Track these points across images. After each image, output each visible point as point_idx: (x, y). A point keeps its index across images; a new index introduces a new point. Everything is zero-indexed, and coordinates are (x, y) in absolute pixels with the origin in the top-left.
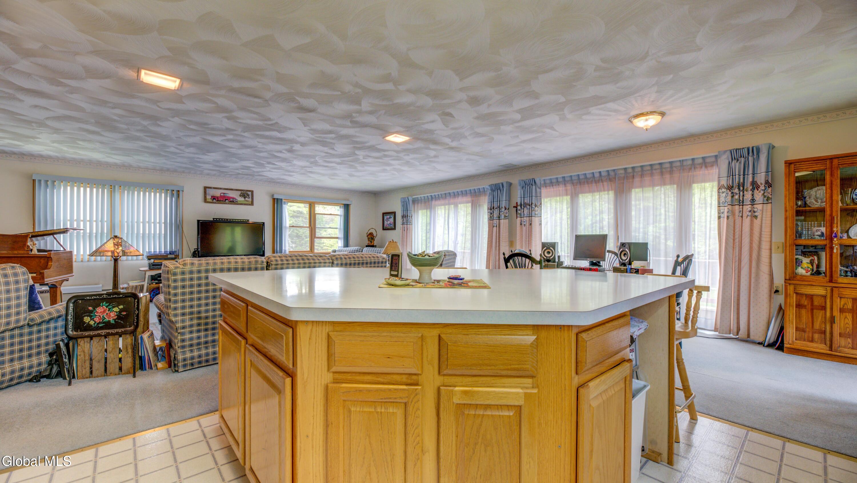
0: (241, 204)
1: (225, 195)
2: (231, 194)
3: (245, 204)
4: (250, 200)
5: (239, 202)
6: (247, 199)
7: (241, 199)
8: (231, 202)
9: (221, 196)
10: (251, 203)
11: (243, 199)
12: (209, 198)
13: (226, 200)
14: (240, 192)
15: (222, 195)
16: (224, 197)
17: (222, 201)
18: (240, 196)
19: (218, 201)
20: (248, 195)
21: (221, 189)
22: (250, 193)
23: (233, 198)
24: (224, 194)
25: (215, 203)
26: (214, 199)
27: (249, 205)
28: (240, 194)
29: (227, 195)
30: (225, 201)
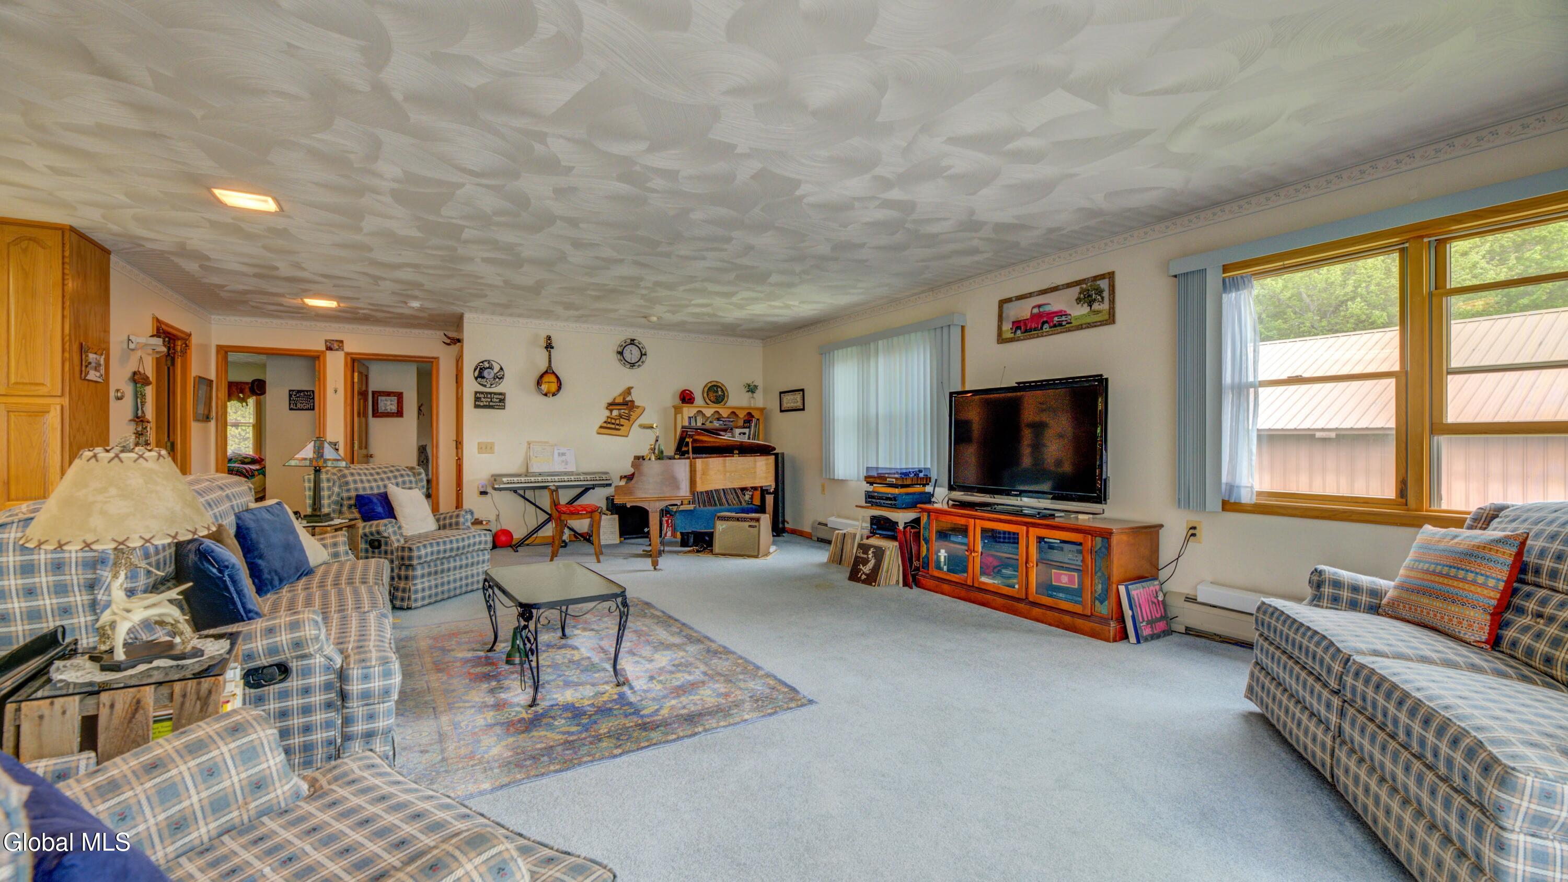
0: (1080, 327)
1: (1041, 310)
2: (1055, 303)
3: (1090, 326)
4: (1105, 306)
5: (1075, 323)
6: (1096, 306)
7: (1079, 312)
8: (1055, 326)
9: (1033, 316)
10: (1107, 317)
11: (1084, 310)
12: (1007, 327)
13: (1044, 323)
14: (1077, 289)
15: (1036, 311)
16: (1040, 315)
17: (1035, 329)
18: (1079, 300)
19: (1026, 331)
20: (1100, 292)
21: (1030, 295)
22: (1104, 284)
23: (1060, 314)
24: (1039, 306)
25: (1018, 340)
26: (1018, 328)
27: (1102, 323)
28: (1076, 296)
29: (1048, 309)
30: (1042, 328)
